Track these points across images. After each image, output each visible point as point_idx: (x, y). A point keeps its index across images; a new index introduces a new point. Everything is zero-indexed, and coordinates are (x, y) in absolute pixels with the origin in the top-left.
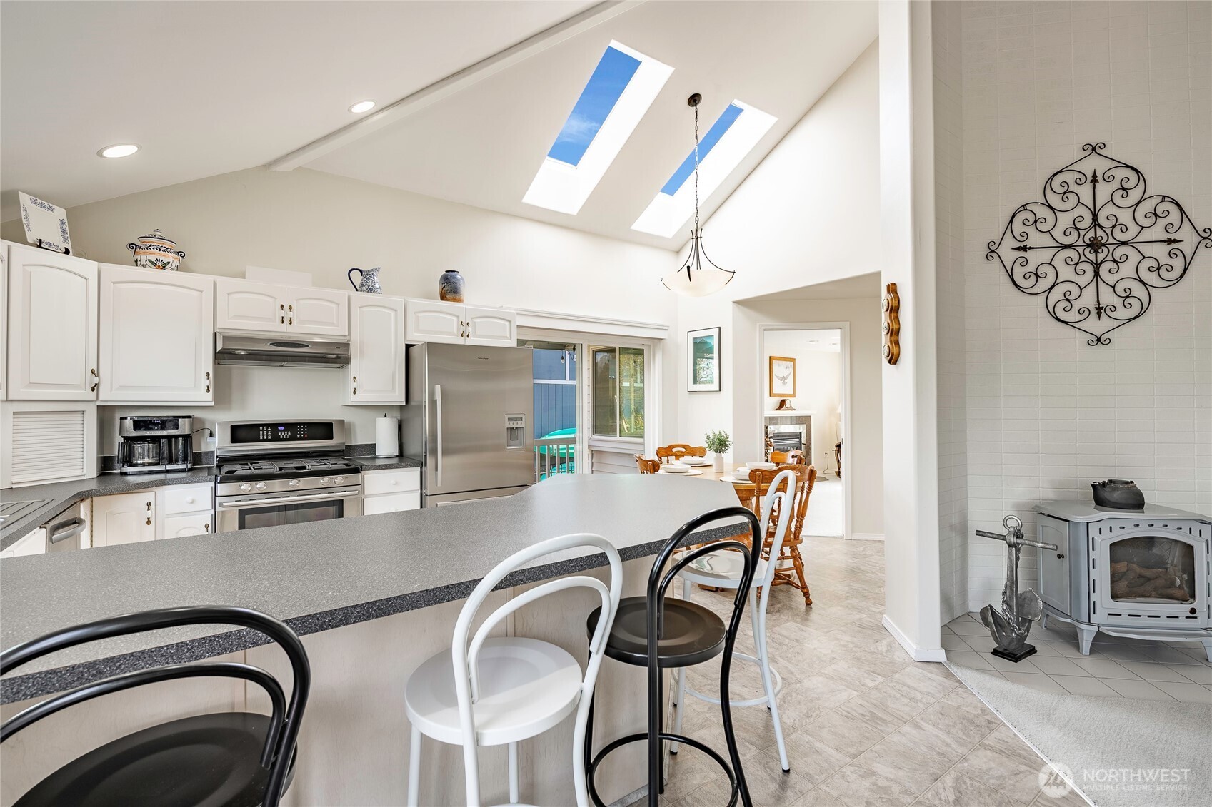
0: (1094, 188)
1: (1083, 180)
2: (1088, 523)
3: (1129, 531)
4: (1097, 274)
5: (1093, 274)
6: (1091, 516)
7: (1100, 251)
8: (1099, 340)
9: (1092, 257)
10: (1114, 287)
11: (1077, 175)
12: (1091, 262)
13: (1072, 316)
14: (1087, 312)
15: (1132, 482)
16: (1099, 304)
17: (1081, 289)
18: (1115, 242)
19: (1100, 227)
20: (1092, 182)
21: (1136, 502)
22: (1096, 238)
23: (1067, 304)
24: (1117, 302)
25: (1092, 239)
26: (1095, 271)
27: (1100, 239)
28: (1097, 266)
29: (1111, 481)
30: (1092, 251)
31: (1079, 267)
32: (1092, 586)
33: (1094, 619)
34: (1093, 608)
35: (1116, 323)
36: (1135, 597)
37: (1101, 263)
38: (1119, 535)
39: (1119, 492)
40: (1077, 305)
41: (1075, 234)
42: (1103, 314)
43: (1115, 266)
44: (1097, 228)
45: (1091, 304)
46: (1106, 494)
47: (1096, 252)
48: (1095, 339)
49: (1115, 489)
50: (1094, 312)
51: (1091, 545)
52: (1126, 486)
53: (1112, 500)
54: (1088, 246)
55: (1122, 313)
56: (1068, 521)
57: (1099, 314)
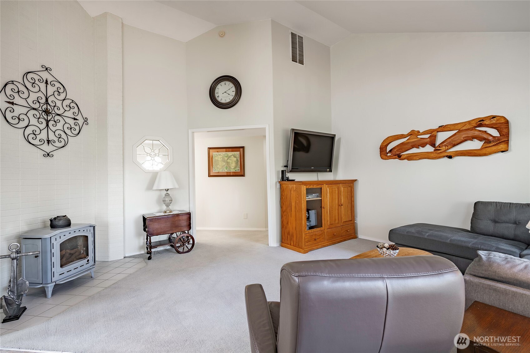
0: (47, 86)
1: (42, 81)
2: (51, 237)
3: (67, 236)
4: (47, 125)
5: (46, 125)
6: (52, 234)
7: (49, 115)
8: (48, 155)
9: (45, 117)
10: (54, 132)
11: (39, 78)
12: (45, 119)
13: (36, 142)
14: (43, 142)
15: (66, 216)
16: (48, 139)
17: (41, 131)
18: (55, 113)
19: (49, 105)
20: (45, 83)
21: (68, 224)
22: (47, 109)
23: (34, 136)
24: (56, 139)
25: (45, 109)
26: (47, 124)
27: (49, 110)
28: (48, 122)
29: (58, 217)
30: (45, 114)
31: (40, 120)
32: (53, 265)
33: (54, 280)
34: (53, 274)
35: (55, 148)
36: (69, 263)
37: (49, 121)
38: (64, 239)
39: (62, 221)
40: (39, 137)
41: (38, 104)
42: (50, 144)
43: (55, 123)
44: (48, 105)
45: (45, 138)
46: (56, 223)
47: (47, 115)
48: (46, 154)
49: (60, 220)
50: (46, 142)
51: (52, 246)
52: (64, 217)
53: (59, 225)
54: (44, 111)
55: (58, 144)
56: (41, 239)
57: (48, 143)
